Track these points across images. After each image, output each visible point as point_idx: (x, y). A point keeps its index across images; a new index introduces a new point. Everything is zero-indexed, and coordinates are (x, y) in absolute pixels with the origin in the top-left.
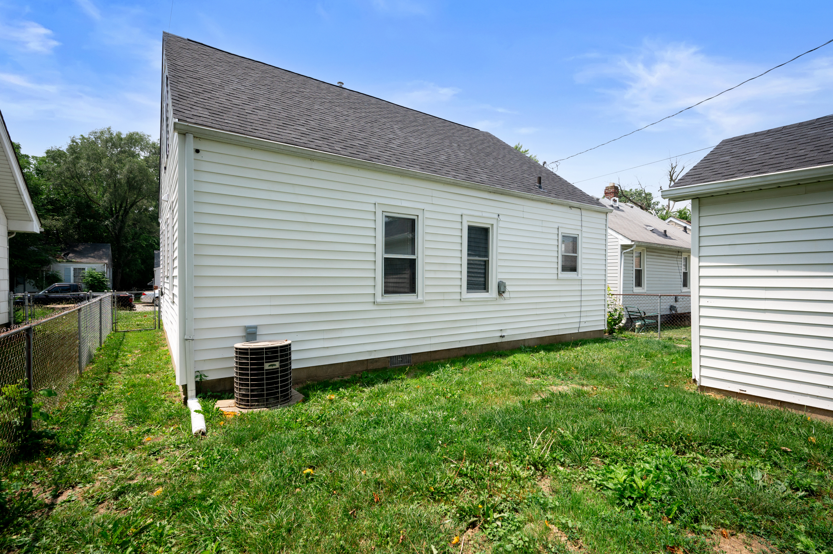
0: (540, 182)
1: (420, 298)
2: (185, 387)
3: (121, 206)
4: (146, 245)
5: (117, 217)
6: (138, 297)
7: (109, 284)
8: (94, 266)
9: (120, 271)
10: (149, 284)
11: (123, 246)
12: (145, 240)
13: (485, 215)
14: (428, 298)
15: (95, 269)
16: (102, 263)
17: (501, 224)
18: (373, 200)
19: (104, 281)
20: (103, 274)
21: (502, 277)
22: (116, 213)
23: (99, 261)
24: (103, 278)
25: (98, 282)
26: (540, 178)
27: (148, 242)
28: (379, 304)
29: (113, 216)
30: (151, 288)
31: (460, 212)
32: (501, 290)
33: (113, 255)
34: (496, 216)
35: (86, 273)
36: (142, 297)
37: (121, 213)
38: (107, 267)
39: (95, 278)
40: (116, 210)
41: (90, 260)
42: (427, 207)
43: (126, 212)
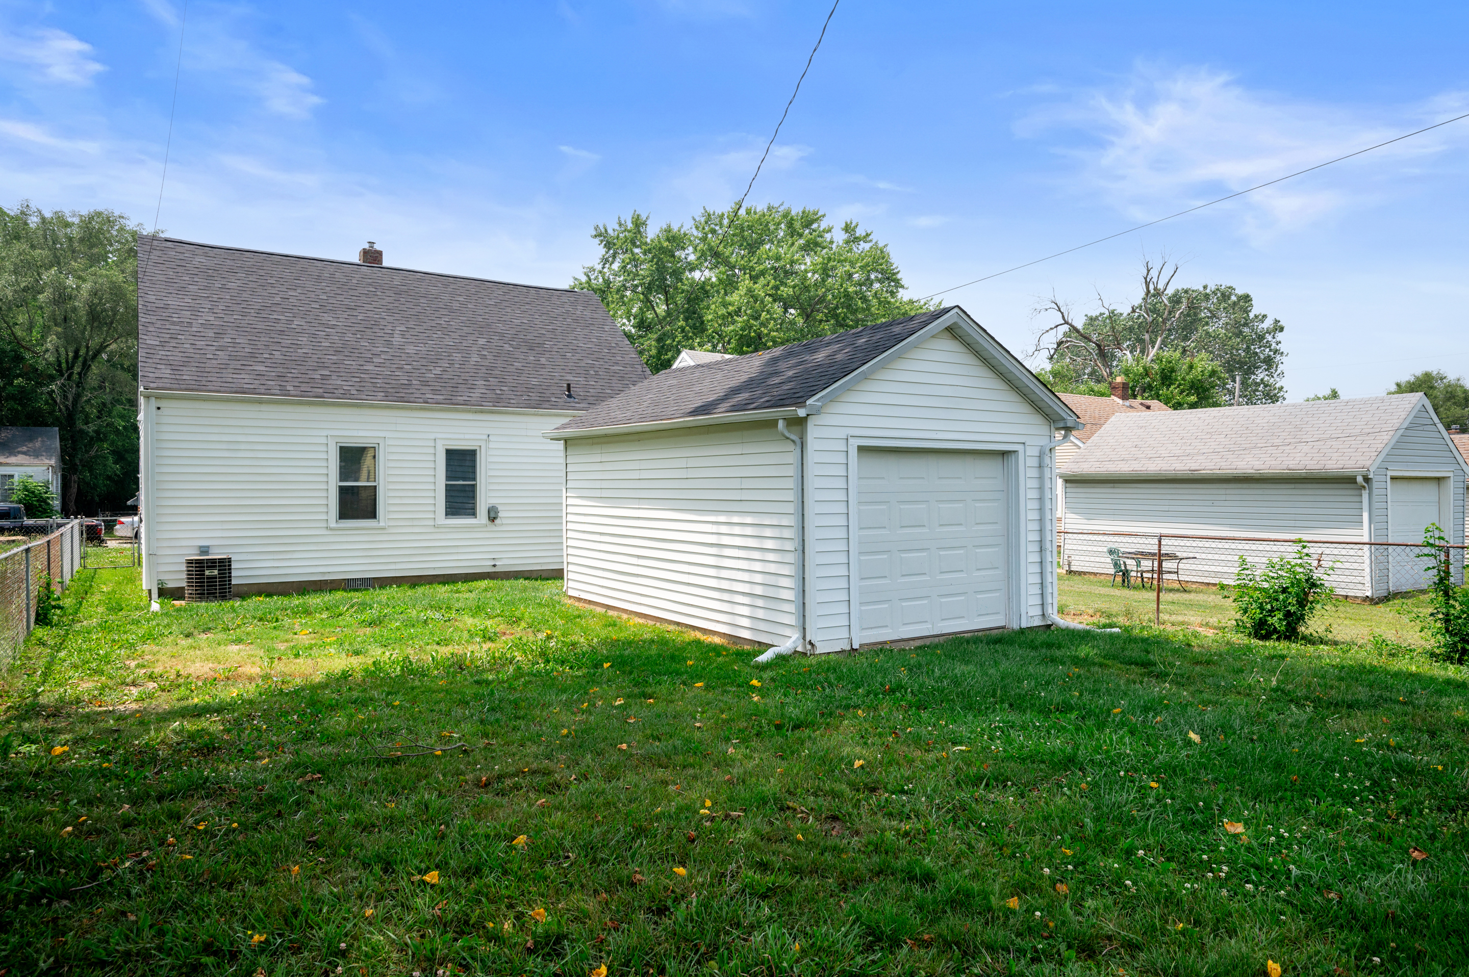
0: (569, 390)
1: (382, 524)
2: (150, 591)
3: (76, 356)
4: (124, 427)
5: (69, 378)
6: (110, 527)
7: (56, 504)
8: (30, 470)
9: (75, 478)
10: (129, 503)
11: (81, 431)
12: (122, 417)
13: (467, 437)
14: (391, 523)
15: (31, 476)
16: (43, 465)
17: (492, 445)
18: (325, 433)
19: (48, 498)
20: (46, 485)
21: (493, 502)
22: (68, 369)
23: (36, 461)
24: (46, 493)
25: (38, 501)
26: (569, 385)
27: (128, 421)
28: (331, 529)
29: (62, 375)
30: (133, 510)
31: (433, 436)
32: (493, 515)
33: (63, 450)
34: (485, 437)
35: (16, 484)
36: (118, 527)
37: (77, 369)
38: (54, 473)
39: (33, 492)
40: (67, 362)
41: (20, 459)
42: (387, 434)
43: (86, 367)
